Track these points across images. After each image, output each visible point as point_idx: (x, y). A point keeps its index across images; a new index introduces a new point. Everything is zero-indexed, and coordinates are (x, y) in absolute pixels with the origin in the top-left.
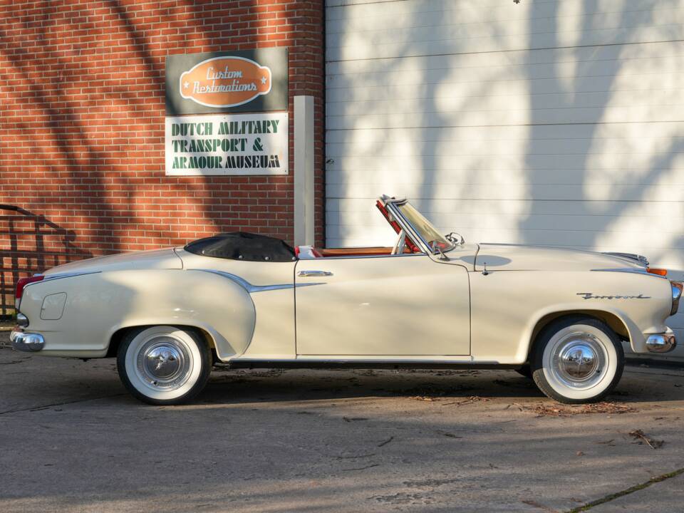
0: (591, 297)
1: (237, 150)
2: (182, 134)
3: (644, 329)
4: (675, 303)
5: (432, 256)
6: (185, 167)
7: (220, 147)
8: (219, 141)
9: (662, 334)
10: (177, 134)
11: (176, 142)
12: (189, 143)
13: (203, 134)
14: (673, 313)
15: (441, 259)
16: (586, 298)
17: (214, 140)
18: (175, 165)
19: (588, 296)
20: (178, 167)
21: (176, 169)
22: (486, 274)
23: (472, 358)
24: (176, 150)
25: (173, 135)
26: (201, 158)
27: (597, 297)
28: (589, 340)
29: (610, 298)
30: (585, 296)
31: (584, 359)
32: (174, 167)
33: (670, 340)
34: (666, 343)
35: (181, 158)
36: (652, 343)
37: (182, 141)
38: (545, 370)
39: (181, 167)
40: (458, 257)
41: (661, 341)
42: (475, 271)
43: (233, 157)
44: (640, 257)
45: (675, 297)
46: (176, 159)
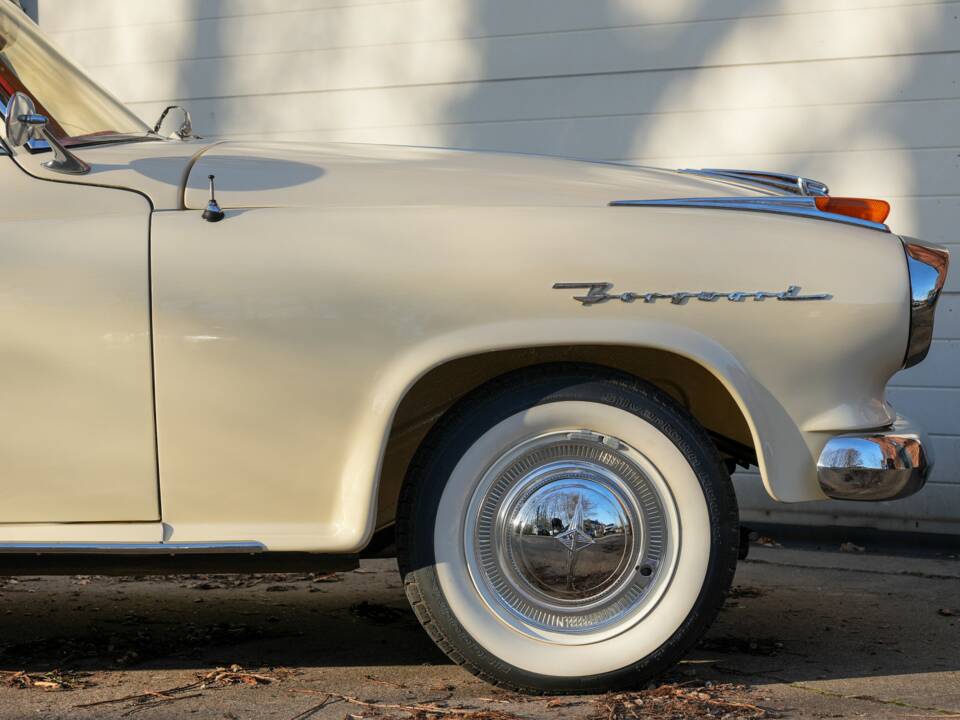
0: (606, 298)
3: (809, 414)
4: (919, 322)
5: (22, 156)
9: (877, 433)
14: (913, 356)
15: (57, 166)
16: (586, 302)
19: (597, 294)
22: (215, 216)
23: (167, 530)
27: (630, 298)
28: (605, 458)
29: (678, 300)
30: (584, 293)
31: (590, 527)
33: (901, 453)
34: (891, 463)
36: (840, 464)
38: (442, 569)
40: (126, 162)
41: (871, 457)
42: (183, 208)
44: (808, 183)
45: (921, 296)
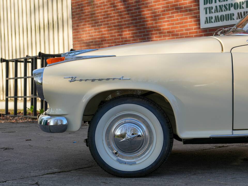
1: (243, 8)
2: (210, 3)
6: (212, 22)
7: (233, 7)
8: (232, 4)
10: (207, 4)
11: (206, 8)
12: (214, 8)
13: (222, 1)
17: (229, 4)
18: (207, 22)
20: (208, 23)
21: (207, 24)
24: (206, 13)
25: (205, 4)
26: (221, 16)
32: (205, 23)
35: (210, 17)
37: (210, 7)
39: (210, 23)
43: (241, 13)
46: (207, 18)
